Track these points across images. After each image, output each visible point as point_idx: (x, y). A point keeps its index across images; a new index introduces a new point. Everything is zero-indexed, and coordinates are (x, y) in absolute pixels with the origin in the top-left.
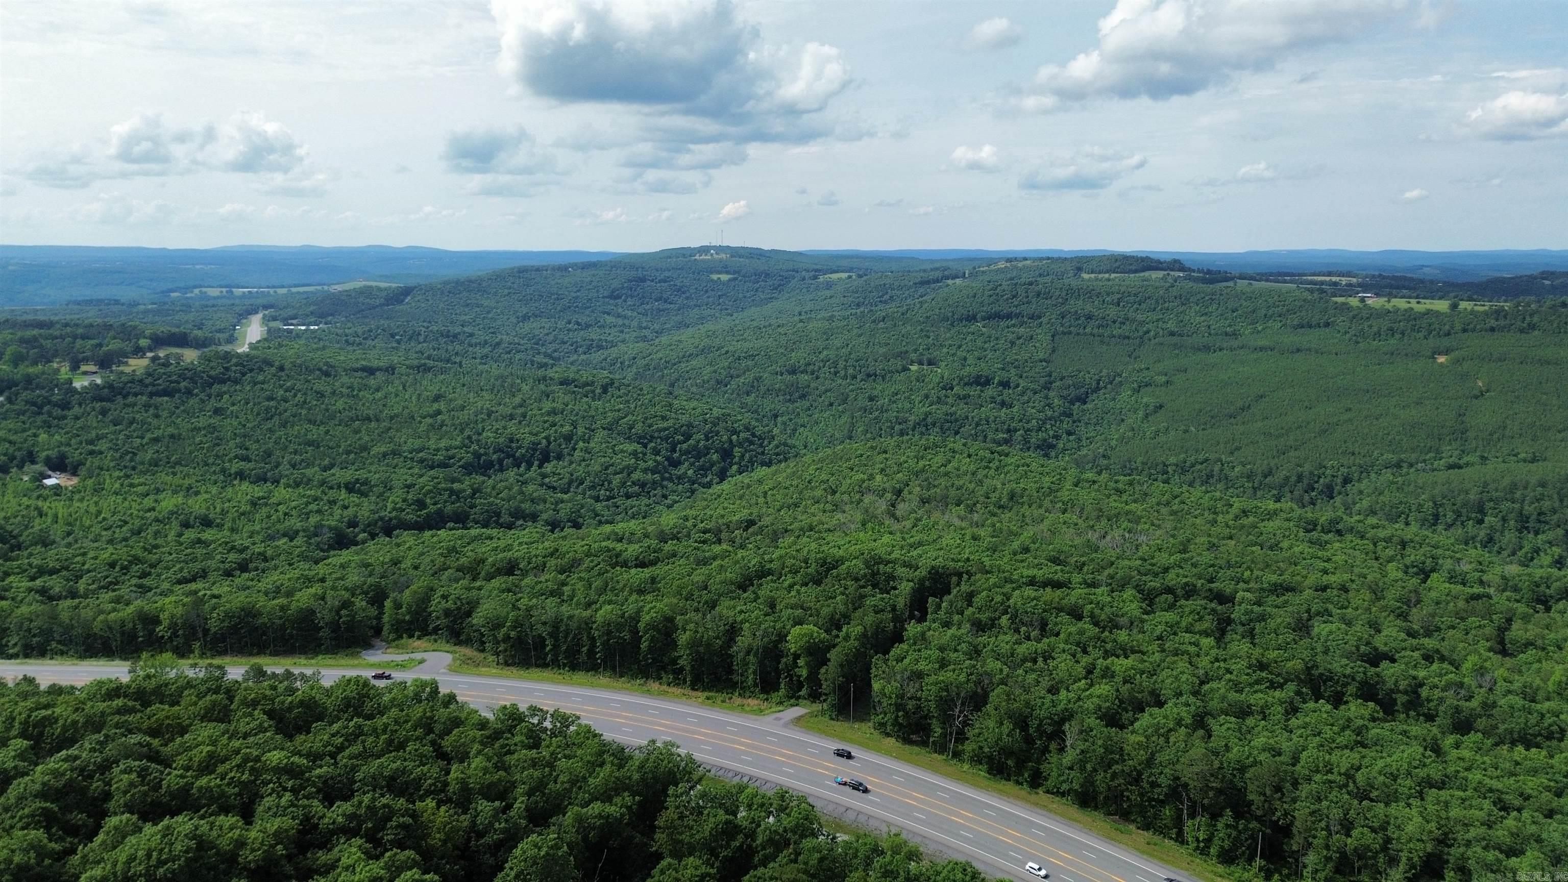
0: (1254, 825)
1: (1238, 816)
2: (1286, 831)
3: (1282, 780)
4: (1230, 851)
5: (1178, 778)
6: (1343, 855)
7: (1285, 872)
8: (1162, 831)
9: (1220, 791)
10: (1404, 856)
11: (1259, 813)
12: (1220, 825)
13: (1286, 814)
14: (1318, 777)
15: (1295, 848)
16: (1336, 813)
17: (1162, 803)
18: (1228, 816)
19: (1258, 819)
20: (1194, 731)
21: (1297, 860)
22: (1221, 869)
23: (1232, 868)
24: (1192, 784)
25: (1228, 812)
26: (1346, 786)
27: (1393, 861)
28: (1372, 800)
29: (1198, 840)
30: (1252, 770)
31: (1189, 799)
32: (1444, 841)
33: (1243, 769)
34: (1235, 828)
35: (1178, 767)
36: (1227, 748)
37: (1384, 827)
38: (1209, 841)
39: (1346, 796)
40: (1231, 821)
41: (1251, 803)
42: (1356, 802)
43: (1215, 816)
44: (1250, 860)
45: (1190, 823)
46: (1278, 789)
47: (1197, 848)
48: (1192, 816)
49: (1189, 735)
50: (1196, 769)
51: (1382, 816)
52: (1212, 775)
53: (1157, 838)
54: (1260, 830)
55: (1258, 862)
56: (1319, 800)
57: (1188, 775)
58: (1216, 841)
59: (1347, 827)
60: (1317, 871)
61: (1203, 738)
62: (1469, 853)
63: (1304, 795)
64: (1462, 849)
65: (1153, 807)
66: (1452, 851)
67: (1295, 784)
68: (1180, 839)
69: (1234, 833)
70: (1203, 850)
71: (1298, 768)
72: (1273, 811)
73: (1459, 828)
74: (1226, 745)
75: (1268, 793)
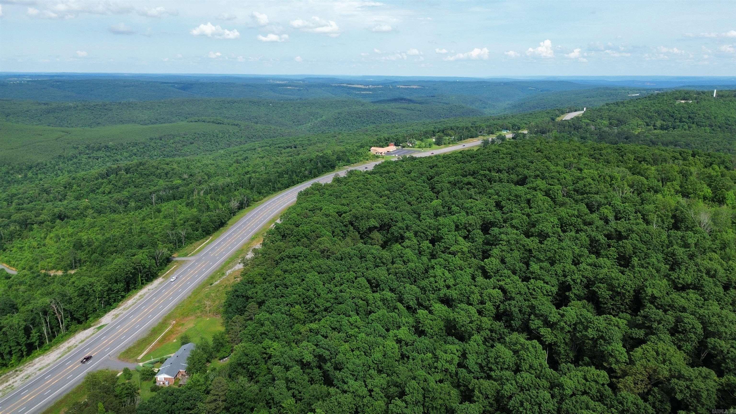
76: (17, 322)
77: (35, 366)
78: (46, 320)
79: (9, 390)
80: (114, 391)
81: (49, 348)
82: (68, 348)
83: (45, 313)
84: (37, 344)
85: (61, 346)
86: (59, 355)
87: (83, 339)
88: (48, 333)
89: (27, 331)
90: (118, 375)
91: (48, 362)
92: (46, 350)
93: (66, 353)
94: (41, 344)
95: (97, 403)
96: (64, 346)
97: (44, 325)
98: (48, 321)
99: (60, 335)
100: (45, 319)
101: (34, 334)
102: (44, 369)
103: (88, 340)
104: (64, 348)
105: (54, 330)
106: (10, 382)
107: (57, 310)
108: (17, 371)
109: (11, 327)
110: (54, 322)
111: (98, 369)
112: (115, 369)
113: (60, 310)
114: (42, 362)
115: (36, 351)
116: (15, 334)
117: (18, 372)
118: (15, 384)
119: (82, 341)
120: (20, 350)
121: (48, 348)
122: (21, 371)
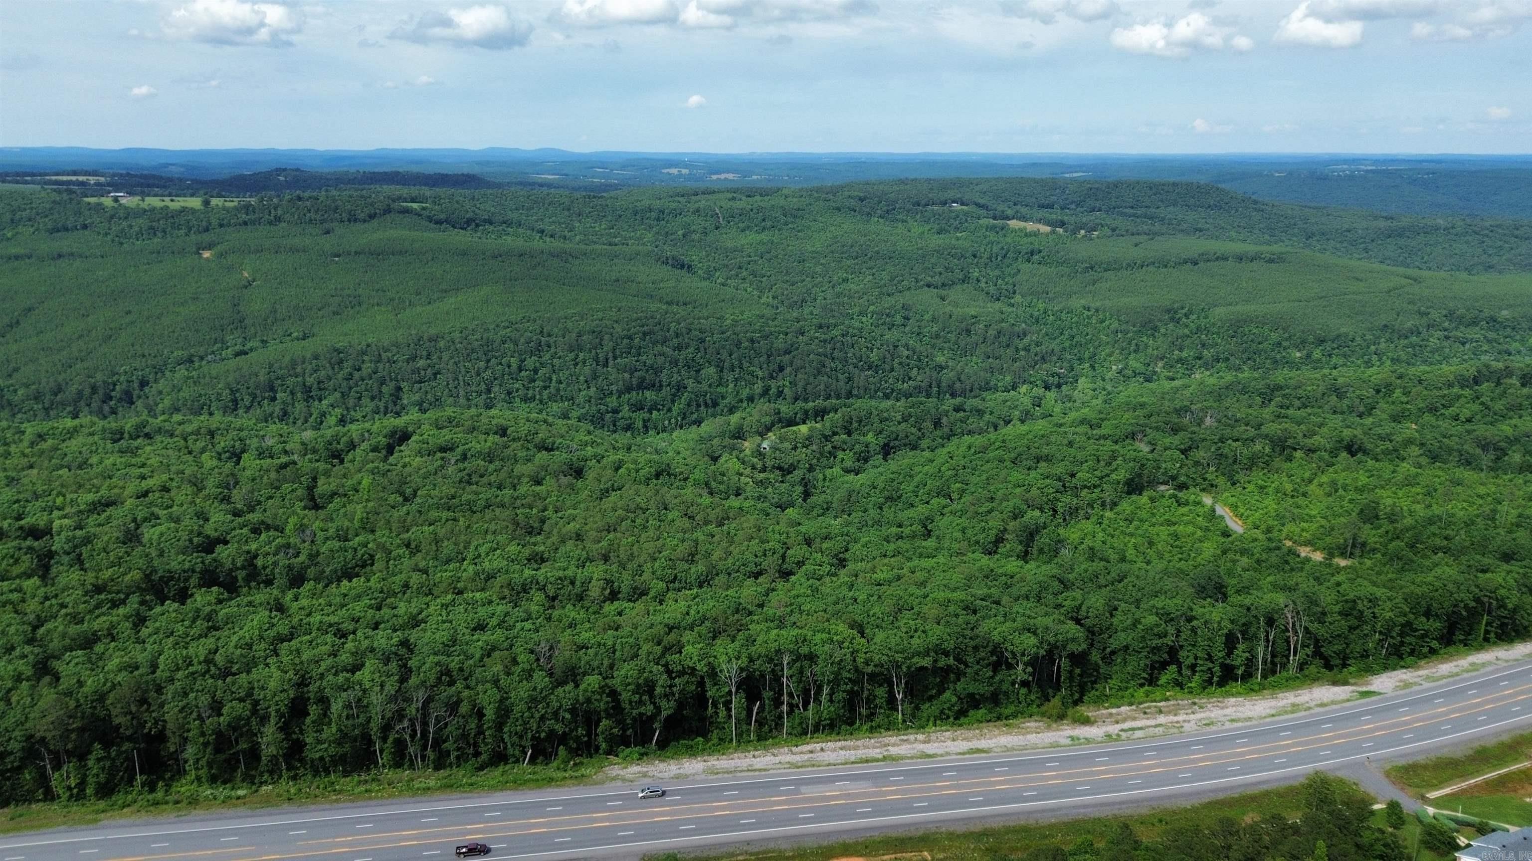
0: (126, 746)
1: (107, 746)
2: (161, 737)
3: (146, 691)
4: (107, 783)
5: (32, 736)
6: (219, 734)
7: (168, 775)
8: (28, 799)
9: (82, 730)
10: (272, 711)
11: (128, 733)
12: (90, 763)
13: (156, 722)
14: (180, 675)
15: (172, 749)
16: (204, 700)
17: (19, 769)
18: (97, 750)
19: (129, 739)
20: (39, 680)
21: (177, 760)
22: (102, 804)
23: (114, 798)
24: (49, 736)
25: (97, 746)
26: (208, 671)
27: (264, 719)
28: (234, 674)
29: (69, 788)
30: (112, 695)
31: (50, 752)
32: (303, 683)
33: (101, 697)
34: (108, 757)
35: (27, 725)
36: (80, 683)
37: (250, 694)
38: (82, 785)
39: (210, 681)
40: (102, 753)
41: (119, 726)
42: (220, 682)
43: (82, 756)
44: (131, 781)
45: (56, 775)
46: (143, 701)
47: (71, 796)
48: (57, 767)
49: (33, 687)
50: (50, 719)
51: (246, 685)
52: (70, 717)
53: (21, 809)
54: (135, 748)
55: (139, 778)
56: (186, 694)
57: (42, 727)
58: (91, 780)
59: (216, 707)
60: (198, 760)
61: (50, 684)
62: (324, 683)
63: (170, 696)
64: (318, 684)
65: (9, 779)
66: (311, 688)
67: (159, 690)
68: (50, 796)
69: (108, 764)
70: (78, 795)
71: (158, 673)
72: (142, 725)
73: (312, 666)
74: (79, 681)
75: (134, 709)
76: (1218, 619)
77: (1227, 711)
78: (1267, 636)
79: (1176, 730)
80: (1357, 834)
81: (1259, 690)
82: (1293, 705)
83: (1270, 622)
84: (1240, 672)
85: (1281, 695)
86: (1273, 712)
87: (1325, 701)
88: (1265, 661)
89: (1231, 642)
90: (1376, 807)
91: (1249, 714)
92: (1252, 690)
93: (1286, 712)
94: (1247, 676)
95: (1317, 839)
96: (1287, 698)
97: (1262, 643)
98: (1271, 638)
99: (1285, 674)
100: (1267, 632)
101: (1241, 652)
102: (1239, 724)
103: (1334, 707)
104: (1285, 701)
105: (1277, 660)
106: (1180, 718)
107: (1294, 625)
108: (1194, 704)
109: (1206, 622)
110: (1281, 646)
111: (1340, 774)
112: (1372, 792)
113: (1298, 627)
114: (1241, 709)
115: (1234, 684)
116: (1210, 639)
117: (1196, 707)
118: (1185, 725)
119: (1322, 705)
120: (1210, 669)
121: (1256, 687)
122: (1201, 707)
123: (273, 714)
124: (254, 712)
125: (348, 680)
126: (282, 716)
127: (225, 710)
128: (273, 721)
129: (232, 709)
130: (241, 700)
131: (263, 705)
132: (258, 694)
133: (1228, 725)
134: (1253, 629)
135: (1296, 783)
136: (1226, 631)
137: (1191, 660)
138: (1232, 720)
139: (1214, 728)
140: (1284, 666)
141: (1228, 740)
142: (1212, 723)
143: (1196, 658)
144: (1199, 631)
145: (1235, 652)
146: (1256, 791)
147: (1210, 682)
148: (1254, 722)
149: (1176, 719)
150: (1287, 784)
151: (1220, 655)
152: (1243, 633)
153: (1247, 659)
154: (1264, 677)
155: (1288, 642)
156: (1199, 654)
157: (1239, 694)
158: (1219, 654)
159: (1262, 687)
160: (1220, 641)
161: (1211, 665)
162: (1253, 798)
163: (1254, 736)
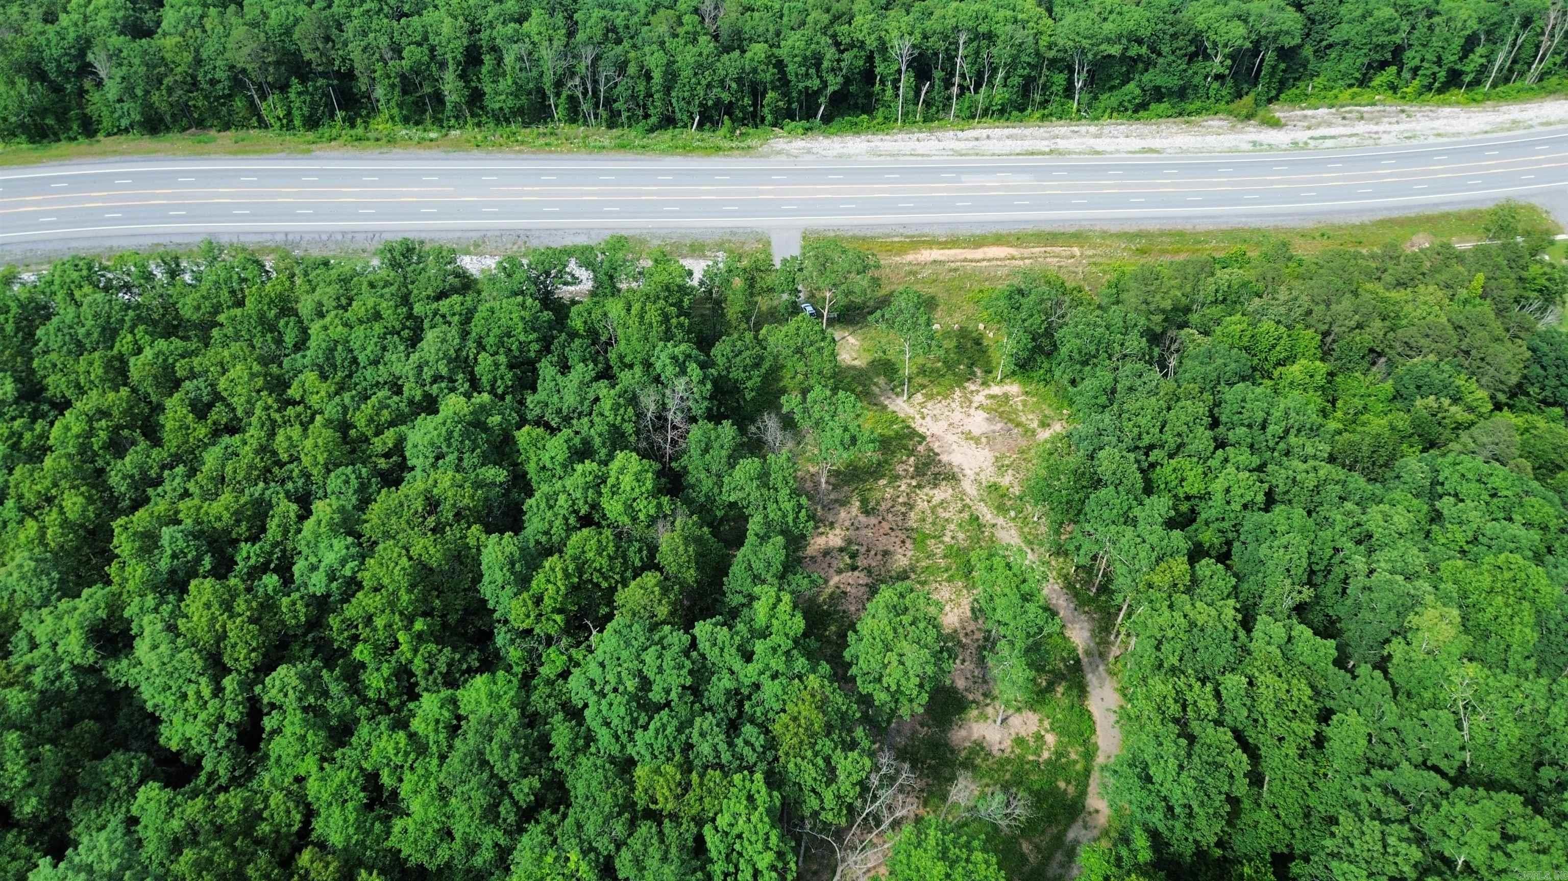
0: (321, 82)
1: (303, 80)
2: (350, 75)
3: (328, 27)
4: (311, 116)
5: (233, 67)
6: (403, 77)
7: (364, 113)
8: (243, 125)
9: (278, 63)
10: (449, 56)
11: (320, 69)
12: (292, 96)
13: (344, 61)
14: (356, 12)
15: (364, 89)
16: (384, 41)
17: (230, 96)
18: (296, 86)
19: (324, 75)
20: (226, 7)
21: (369, 98)
22: (311, 136)
23: (320, 130)
24: (249, 67)
25: (294, 80)
26: (381, 10)
27: (443, 65)
28: (407, 15)
29: (279, 119)
30: (297, 29)
31: (253, 83)
32: (474, 30)
33: (288, 32)
34: (306, 92)
35: (227, 55)
36: (265, 15)
37: (426, 38)
38: (289, 114)
39: (385, 21)
40: (300, 88)
41: (309, 63)
42: (395, 23)
43: (284, 88)
44: (332, 116)
45: (264, 105)
46: (327, 39)
47: (282, 126)
48: (263, 98)
49: (222, 14)
50: (246, 51)
51: (420, 29)
52: (264, 50)
53: (242, 133)
54: (328, 85)
55: (339, 114)
56: (365, 34)
57: (241, 59)
58: (296, 112)
59: (398, 51)
60: (388, 101)
61: (236, 13)
62: (495, 33)
63: (351, 35)
64: (488, 31)
65: (223, 104)
66: (482, 35)
67: (340, 27)
68: (263, 124)
69: (308, 98)
70: (288, 125)
71: (335, 9)
72: (331, 62)
73: (480, 12)
74: (262, 12)
75: (320, 46)
78: (1515, 40)
81: (1482, 101)
83: (1527, 22)
84: (1467, 79)
85: (1505, 108)
88: (1501, 70)
89: (1470, 43)
90: (1559, 237)
91: (1460, 129)
92: (1474, 100)
93: (1502, 130)
94: (1477, 82)
95: (1478, 271)
96: (1512, 112)
97: (1507, 48)
98: (1519, 42)
99: (1519, 84)
100: (1517, 36)
101: (1476, 58)
102: (1445, 140)
103: (1559, 127)
104: (1506, 116)
105: (1517, 67)
106: (1380, 128)
107: (1553, 28)
108: (1403, 111)
109: (1449, 19)
110: (1529, 50)
111: (1535, 201)
112: (1562, 222)
115: (1456, 91)
116: (1446, 40)
120: (1434, 74)
121: (1479, 97)
122: (1409, 116)
123: (451, 61)
124: (433, 57)
125: (516, 31)
126: (459, 64)
127: (405, 54)
128: (451, 67)
129: (412, 54)
130: (419, 44)
131: (439, 51)
132: (433, 40)
133: (1432, 140)
134: (1502, 30)
135: (1484, 207)
136: (1469, 32)
137: (1417, 62)
138: (1439, 135)
139: (1414, 142)
140: (1522, 74)
141: (1426, 156)
142: (1414, 137)
143: (1422, 60)
144: (1437, 30)
145: (1471, 56)
146: (1436, 212)
147: (1429, 88)
148: (1462, 138)
149: (1375, 128)
150: (1472, 207)
151: (1452, 58)
152: (1488, 33)
153: (1482, 65)
154: (1494, 85)
155: (1538, 47)
156: (1428, 56)
157: (1458, 103)
158: (1450, 58)
159: (1487, 97)
160: (1457, 43)
161: (1436, 69)
162: (1429, 219)
163: (1455, 153)
